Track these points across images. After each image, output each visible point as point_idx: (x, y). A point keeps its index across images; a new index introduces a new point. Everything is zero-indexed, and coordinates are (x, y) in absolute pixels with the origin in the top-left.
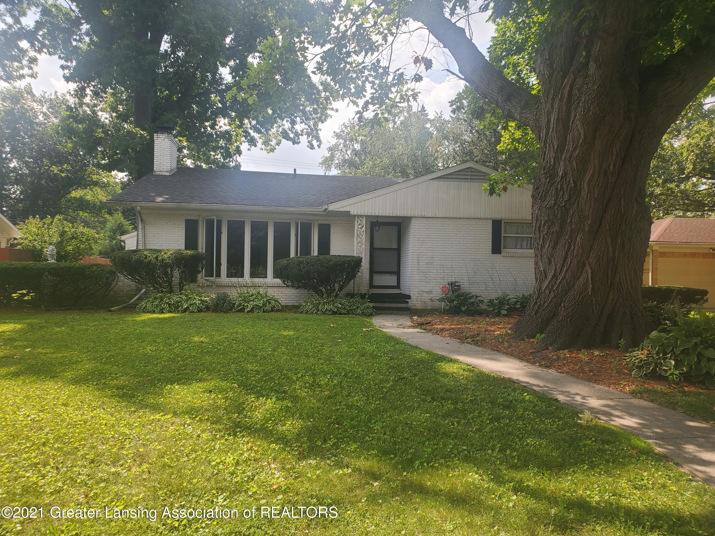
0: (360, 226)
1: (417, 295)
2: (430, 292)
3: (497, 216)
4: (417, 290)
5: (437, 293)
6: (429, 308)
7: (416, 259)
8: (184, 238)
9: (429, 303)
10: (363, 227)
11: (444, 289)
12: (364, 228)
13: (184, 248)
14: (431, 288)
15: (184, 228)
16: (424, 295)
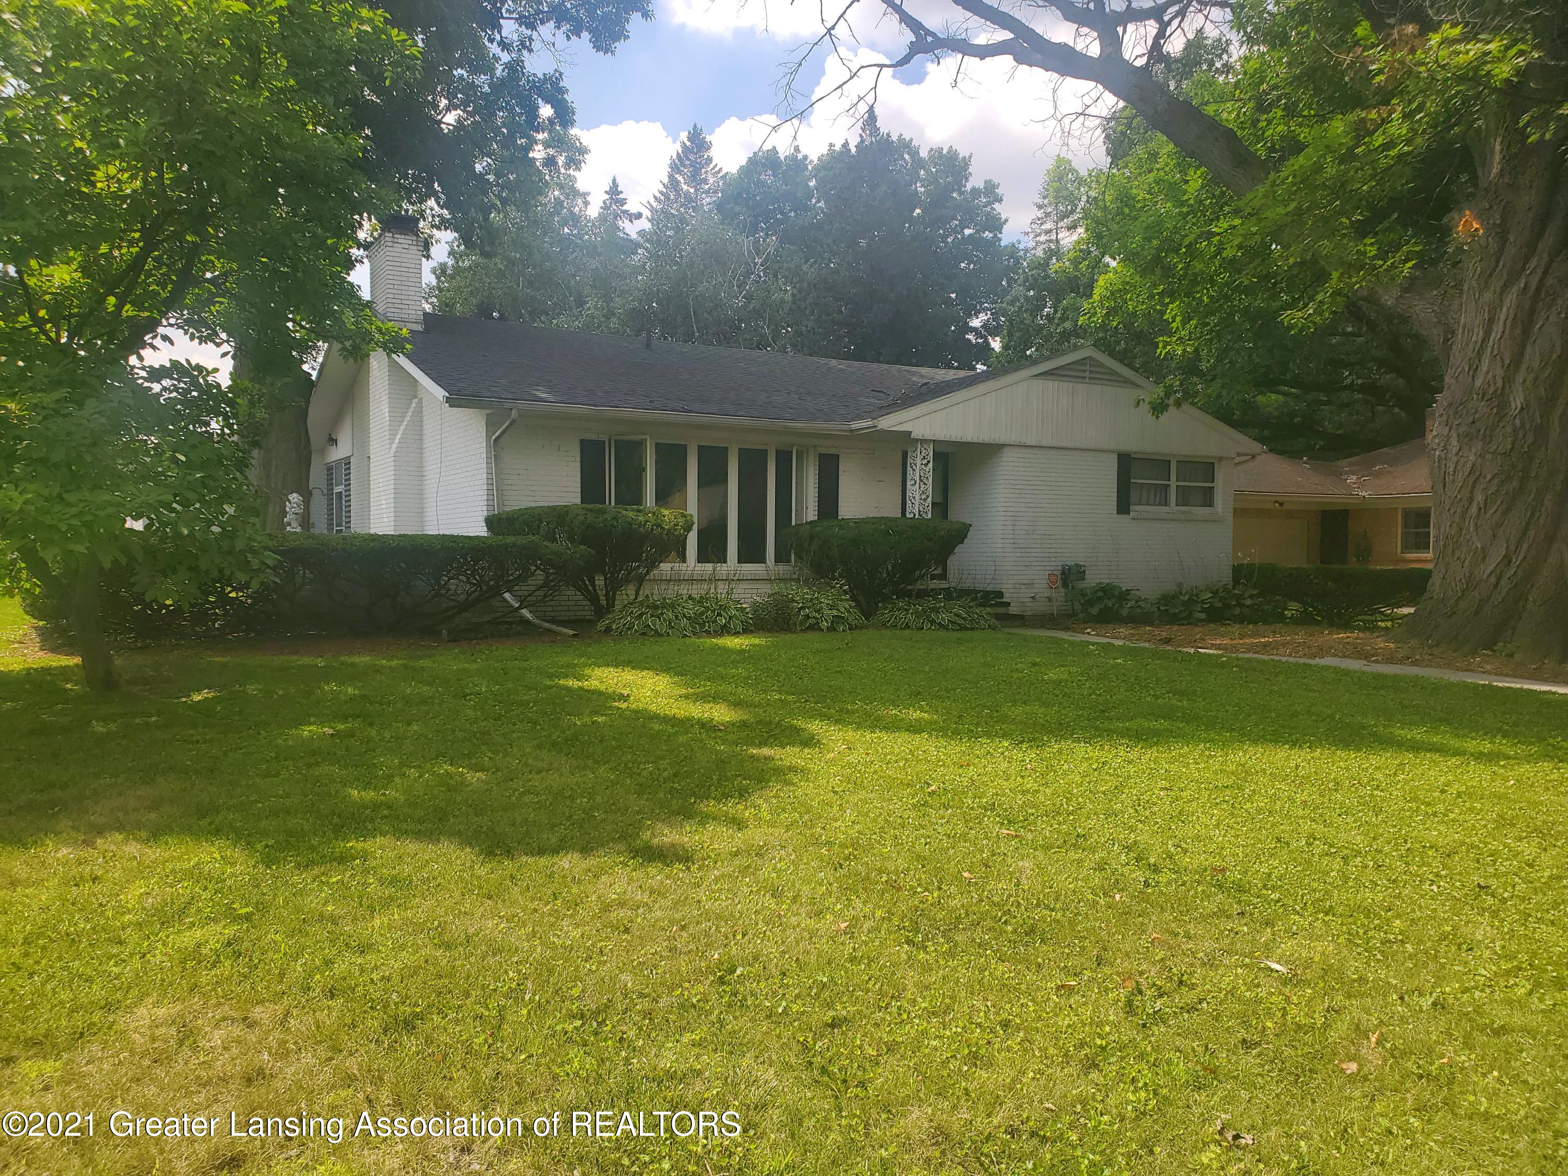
0: (925, 462)
1: (1012, 591)
2: (1030, 585)
3: (1125, 447)
4: (1011, 582)
5: (1041, 587)
6: (1029, 613)
7: (1011, 523)
8: (579, 479)
9: (1029, 604)
10: (929, 462)
11: (1053, 579)
12: (931, 465)
13: (579, 500)
14: (1032, 577)
15: (578, 459)
16: (1021, 591)
